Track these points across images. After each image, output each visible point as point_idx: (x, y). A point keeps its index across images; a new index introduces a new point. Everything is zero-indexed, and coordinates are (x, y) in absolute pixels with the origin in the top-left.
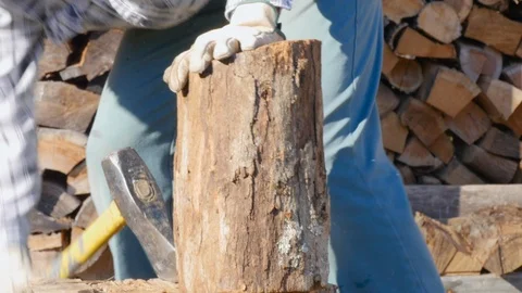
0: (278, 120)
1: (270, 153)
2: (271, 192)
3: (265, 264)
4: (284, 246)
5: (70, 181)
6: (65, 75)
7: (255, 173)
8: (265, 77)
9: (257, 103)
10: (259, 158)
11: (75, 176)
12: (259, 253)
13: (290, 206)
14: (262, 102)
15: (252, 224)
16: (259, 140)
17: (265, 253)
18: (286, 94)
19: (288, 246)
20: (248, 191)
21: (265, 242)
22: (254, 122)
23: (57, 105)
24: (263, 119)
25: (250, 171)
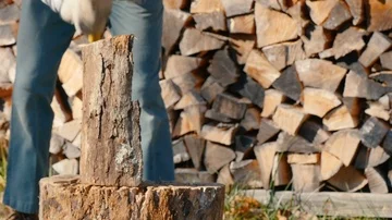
0: (117, 82)
1: (112, 102)
2: (111, 126)
3: (106, 168)
4: (119, 158)
5: (325, 122)
6: (322, 56)
7: (101, 113)
8: (109, 57)
9: (104, 71)
10: (105, 104)
11: (328, 118)
12: (103, 161)
13: (123, 134)
14: (107, 71)
15: (100, 144)
16: (105, 94)
17: (106, 163)
18: (122, 67)
19: (122, 159)
20: (97, 124)
21: (107, 155)
22: (102, 83)
23: (318, 74)
24: (107, 82)
25: (98, 113)
